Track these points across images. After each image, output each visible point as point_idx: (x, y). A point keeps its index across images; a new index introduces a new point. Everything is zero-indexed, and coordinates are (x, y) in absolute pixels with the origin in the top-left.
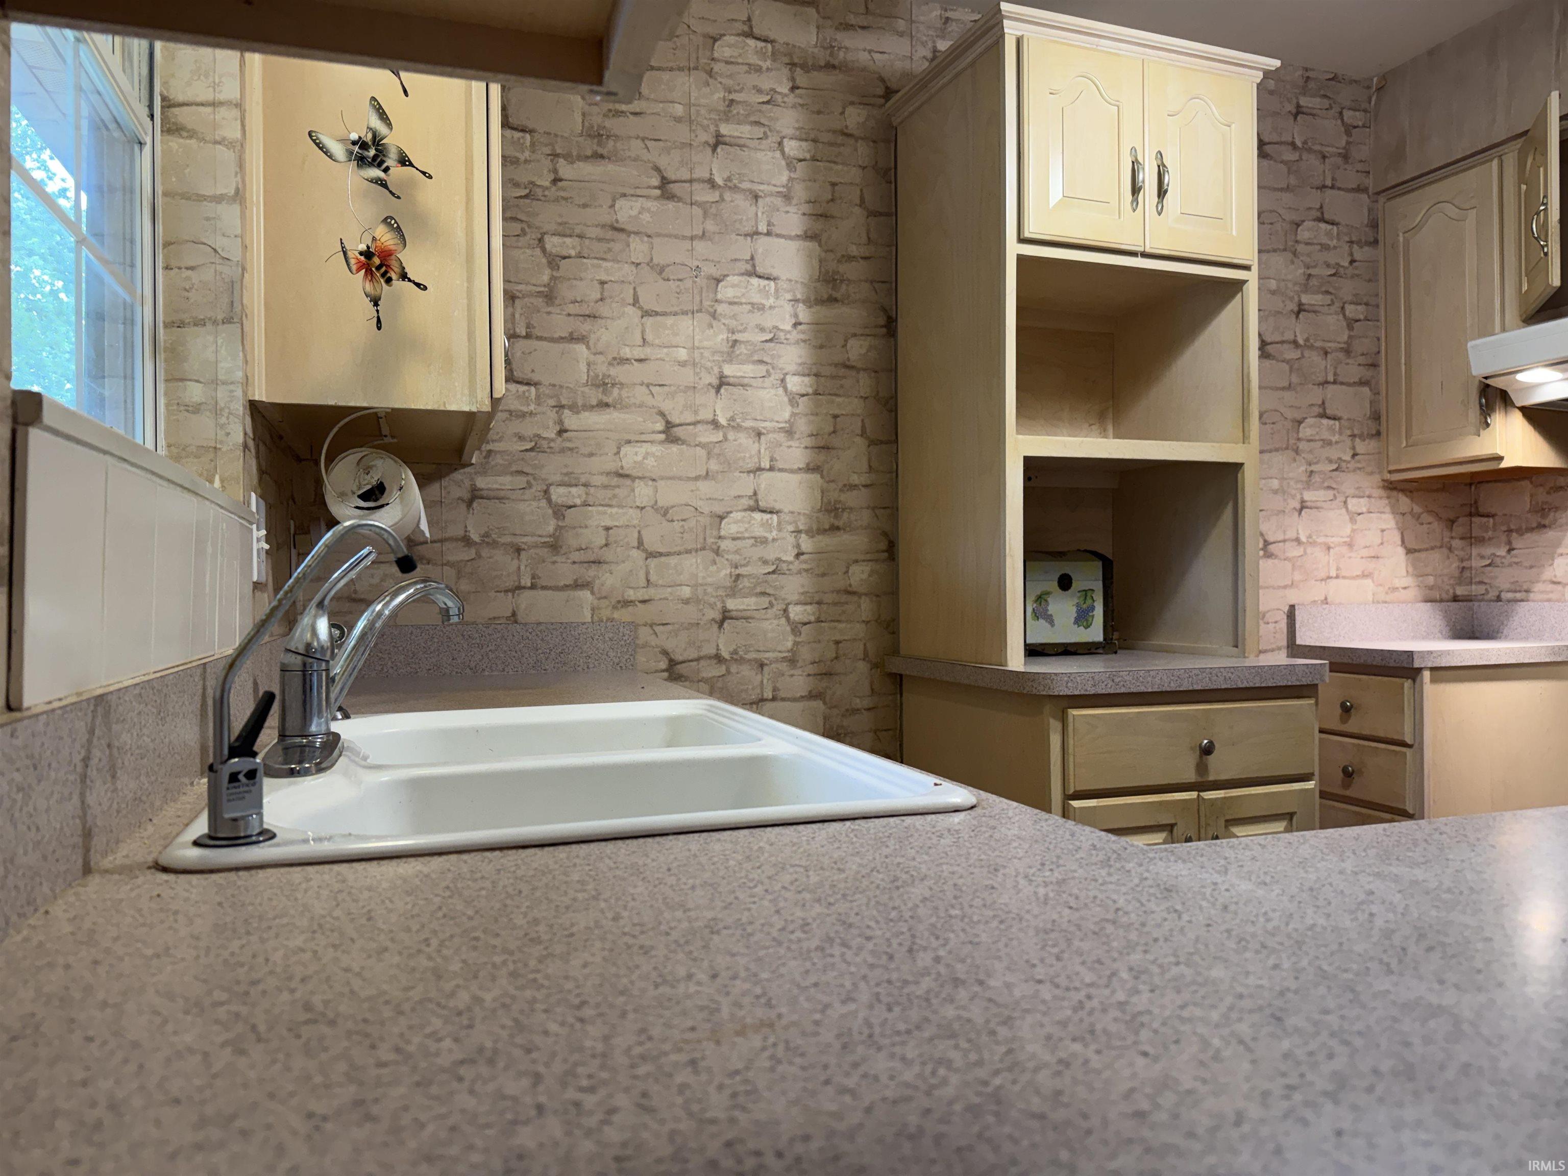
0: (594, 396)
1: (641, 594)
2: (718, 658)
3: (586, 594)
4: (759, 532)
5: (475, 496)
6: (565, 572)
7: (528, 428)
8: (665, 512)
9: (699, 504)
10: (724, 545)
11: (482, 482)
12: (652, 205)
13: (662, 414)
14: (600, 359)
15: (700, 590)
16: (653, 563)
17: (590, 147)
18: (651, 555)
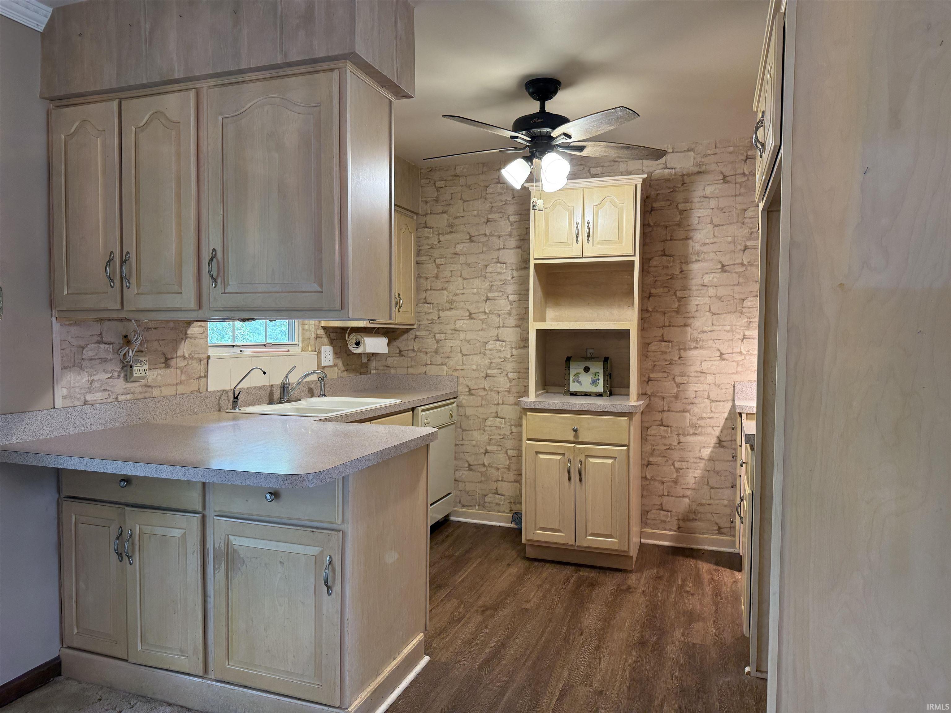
0: (448, 306)
1: (461, 367)
2: (484, 389)
3: (445, 367)
4: (499, 348)
5: (416, 337)
6: (439, 360)
7: (430, 317)
8: (468, 342)
9: (479, 338)
10: (487, 352)
11: (418, 333)
12: (467, 245)
13: (468, 310)
14: (450, 294)
15: (479, 367)
16: (464, 358)
17: (449, 230)
18: (464, 355)
